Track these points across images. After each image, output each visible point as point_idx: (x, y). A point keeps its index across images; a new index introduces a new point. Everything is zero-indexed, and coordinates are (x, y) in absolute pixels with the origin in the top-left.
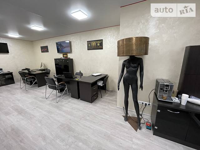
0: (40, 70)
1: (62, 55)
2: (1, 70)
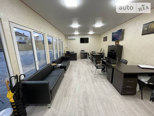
1: (115, 42)
2: (84, 51)
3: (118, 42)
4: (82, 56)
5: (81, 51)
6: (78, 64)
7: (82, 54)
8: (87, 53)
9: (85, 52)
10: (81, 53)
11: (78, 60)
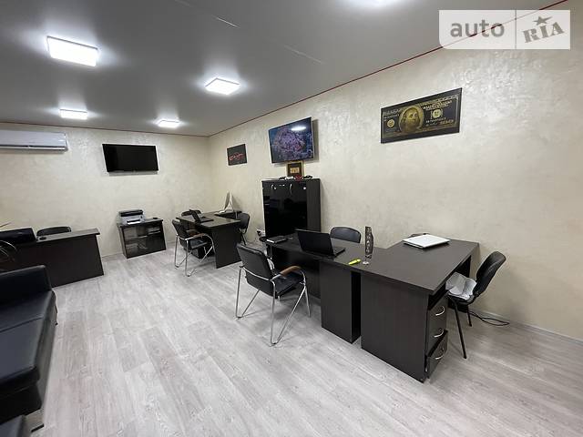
0: (222, 215)
1: (284, 168)
2: (140, 213)
3: (300, 166)
4: (132, 241)
5: (123, 214)
6: (126, 296)
7: (132, 234)
8: (158, 224)
9: (148, 216)
10: (123, 228)
11: (113, 268)
